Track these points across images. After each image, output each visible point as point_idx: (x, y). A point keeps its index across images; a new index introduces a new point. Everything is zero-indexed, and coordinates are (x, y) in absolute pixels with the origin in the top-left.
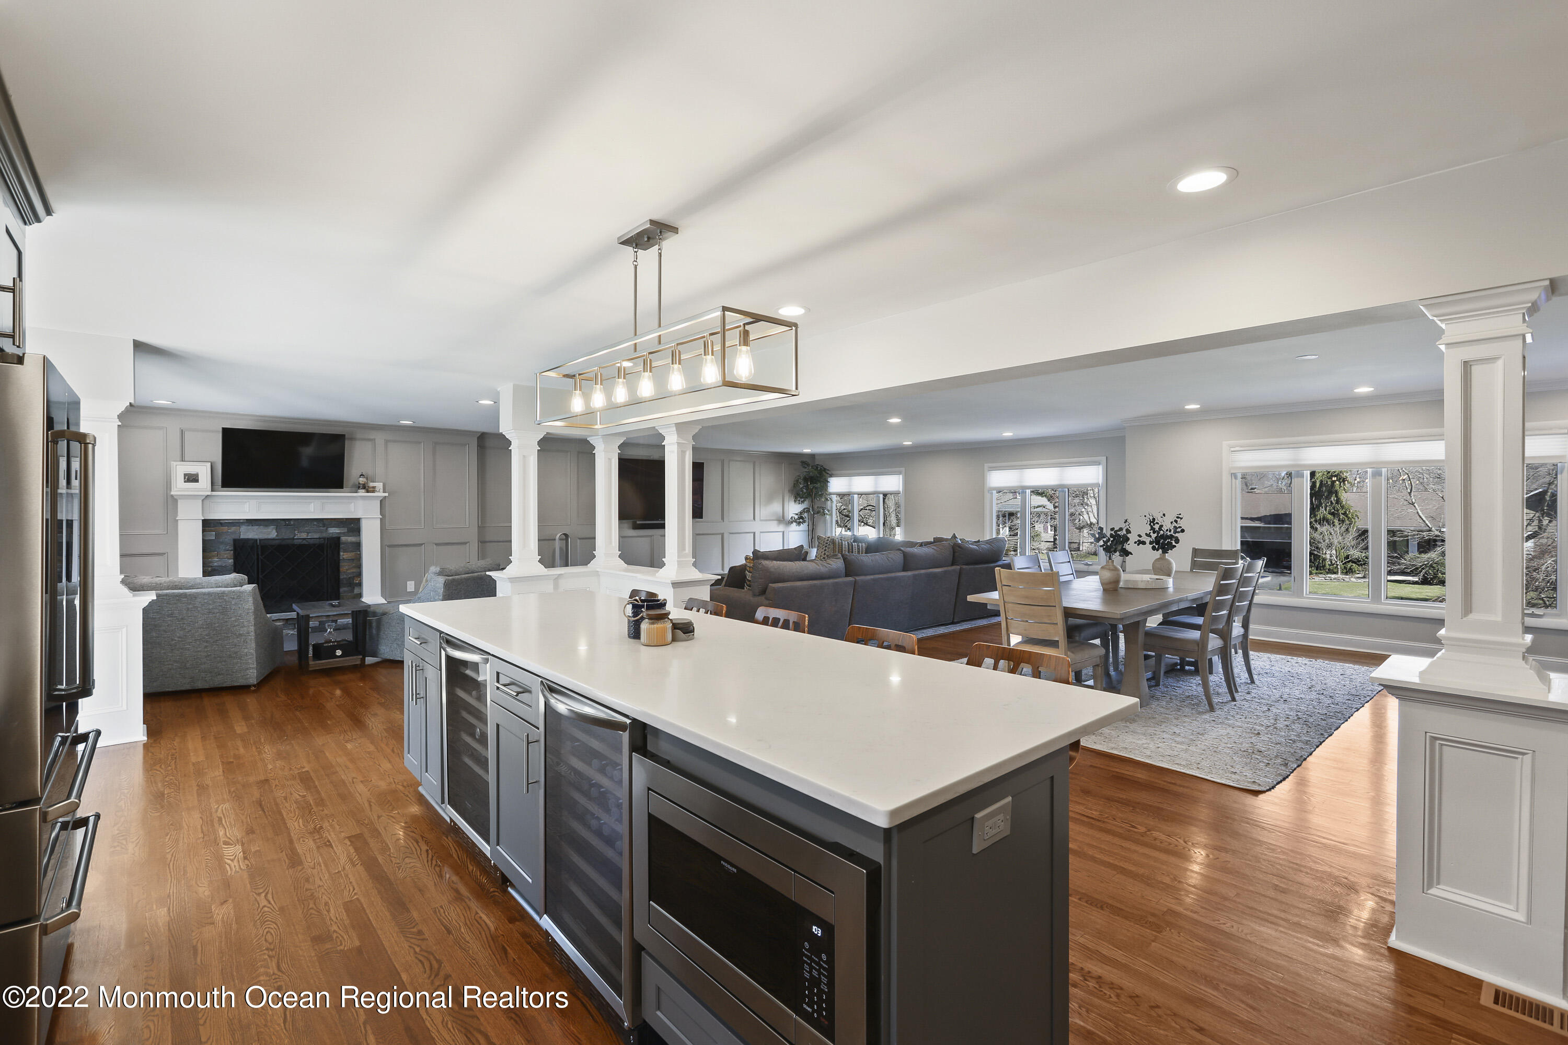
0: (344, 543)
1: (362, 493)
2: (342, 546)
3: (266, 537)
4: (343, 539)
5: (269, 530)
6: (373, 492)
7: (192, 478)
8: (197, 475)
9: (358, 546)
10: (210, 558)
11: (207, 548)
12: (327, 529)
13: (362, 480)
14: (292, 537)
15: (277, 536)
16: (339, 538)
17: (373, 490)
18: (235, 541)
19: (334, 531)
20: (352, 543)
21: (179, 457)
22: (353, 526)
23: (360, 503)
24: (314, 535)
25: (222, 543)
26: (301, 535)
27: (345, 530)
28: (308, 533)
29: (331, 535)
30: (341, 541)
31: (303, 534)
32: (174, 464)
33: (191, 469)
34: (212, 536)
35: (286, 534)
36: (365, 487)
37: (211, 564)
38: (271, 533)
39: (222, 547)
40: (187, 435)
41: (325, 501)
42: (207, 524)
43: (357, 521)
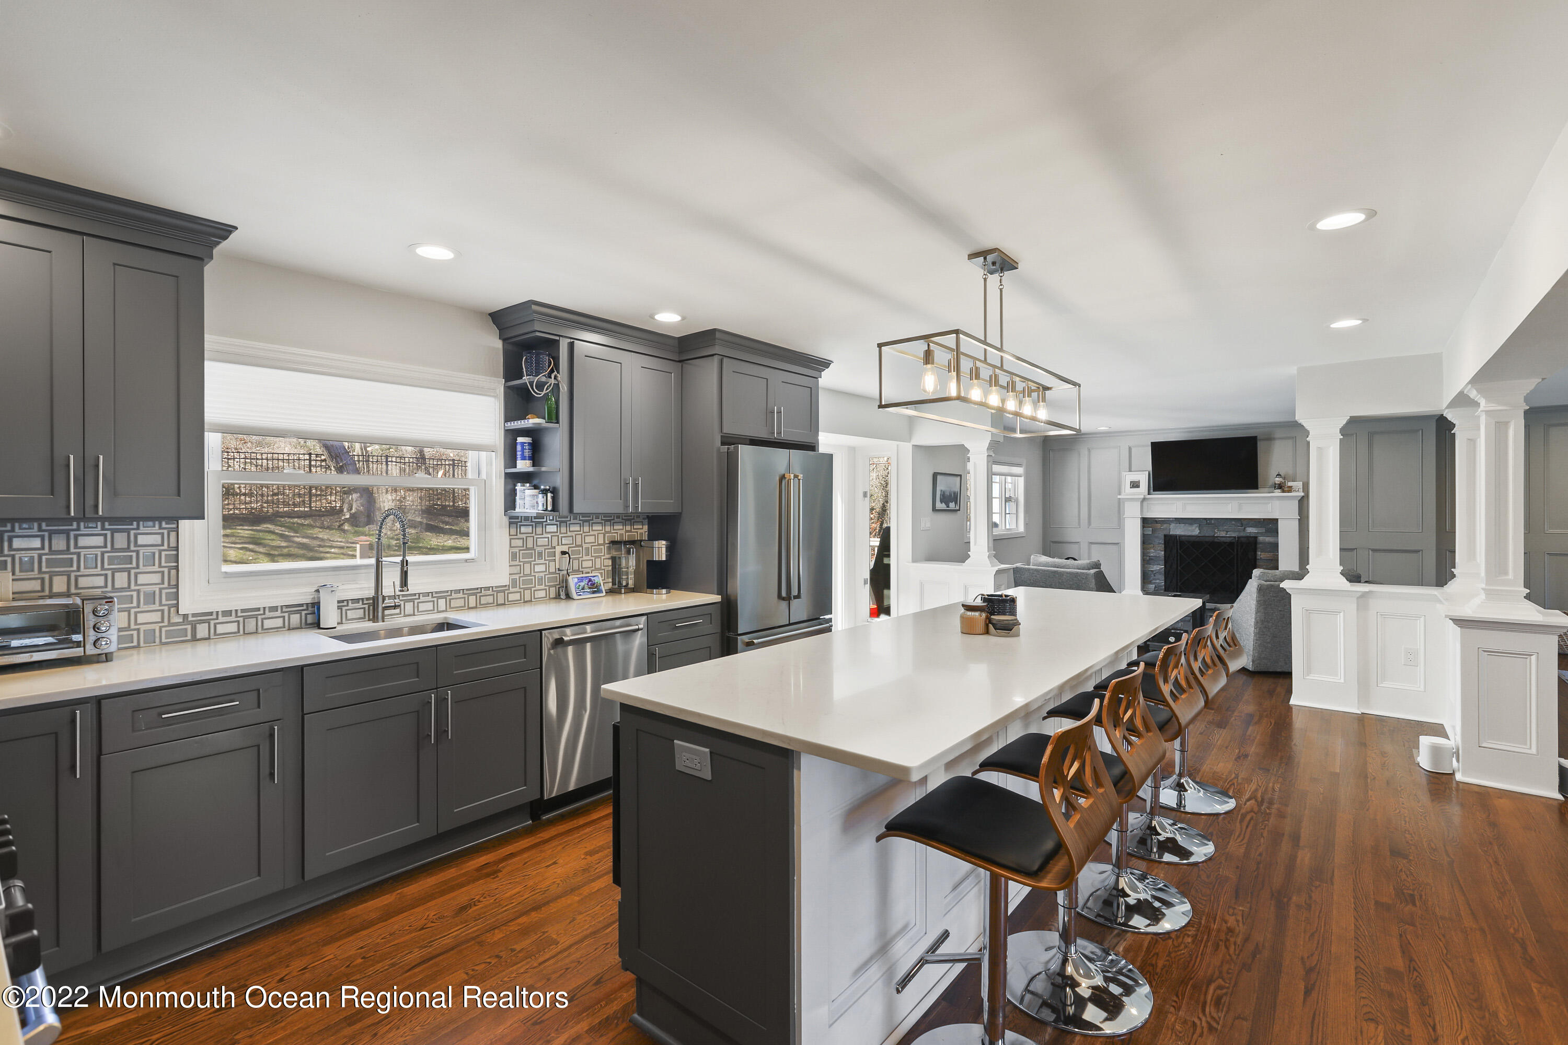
0: (1261, 543)
1: (1278, 493)
2: (1258, 546)
3: (1190, 534)
4: (1261, 539)
5: (1194, 528)
6: (1290, 491)
7: (1135, 485)
8: (1139, 482)
9: (1275, 546)
10: (1148, 549)
11: (1146, 541)
12: (1245, 529)
13: (1278, 480)
14: (1212, 534)
15: (1199, 533)
16: (1256, 538)
17: (1290, 489)
18: (1165, 536)
19: (1251, 530)
20: (1270, 543)
21: (1128, 470)
22: (1271, 525)
23: (1277, 503)
24: (1232, 534)
25: (1157, 537)
26: (1221, 534)
27: (1263, 530)
28: (1227, 532)
29: (1248, 535)
30: (1258, 541)
31: (1222, 533)
32: (1124, 474)
33: (1134, 477)
34: (1149, 531)
35: (1208, 532)
36: (1280, 487)
37: (1148, 554)
38: (1195, 531)
39: (1157, 541)
40: (1133, 450)
41: (1241, 502)
42: (1145, 522)
43: (1275, 521)
